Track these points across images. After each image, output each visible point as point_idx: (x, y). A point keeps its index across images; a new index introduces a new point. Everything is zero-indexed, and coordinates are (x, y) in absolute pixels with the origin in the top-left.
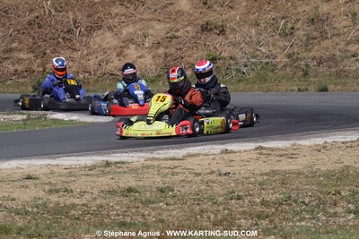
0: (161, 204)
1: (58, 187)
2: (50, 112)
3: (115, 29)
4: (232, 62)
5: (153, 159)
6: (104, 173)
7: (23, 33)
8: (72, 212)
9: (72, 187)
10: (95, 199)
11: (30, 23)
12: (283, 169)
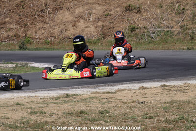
0: (102, 122)
1: (36, 111)
2: (30, 62)
3: (71, 10)
4: (145, 31)
5: (96, 93)
6: (65, 102)
7: (13, 12)
8: (46, 127)
9: (45, 110)
10: (60, 118)
11: (17, 6)
12: (179, 99)
